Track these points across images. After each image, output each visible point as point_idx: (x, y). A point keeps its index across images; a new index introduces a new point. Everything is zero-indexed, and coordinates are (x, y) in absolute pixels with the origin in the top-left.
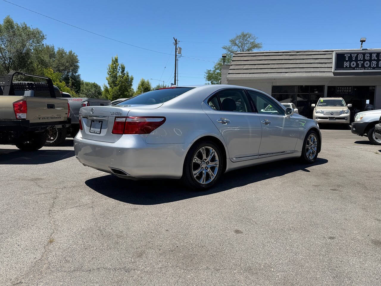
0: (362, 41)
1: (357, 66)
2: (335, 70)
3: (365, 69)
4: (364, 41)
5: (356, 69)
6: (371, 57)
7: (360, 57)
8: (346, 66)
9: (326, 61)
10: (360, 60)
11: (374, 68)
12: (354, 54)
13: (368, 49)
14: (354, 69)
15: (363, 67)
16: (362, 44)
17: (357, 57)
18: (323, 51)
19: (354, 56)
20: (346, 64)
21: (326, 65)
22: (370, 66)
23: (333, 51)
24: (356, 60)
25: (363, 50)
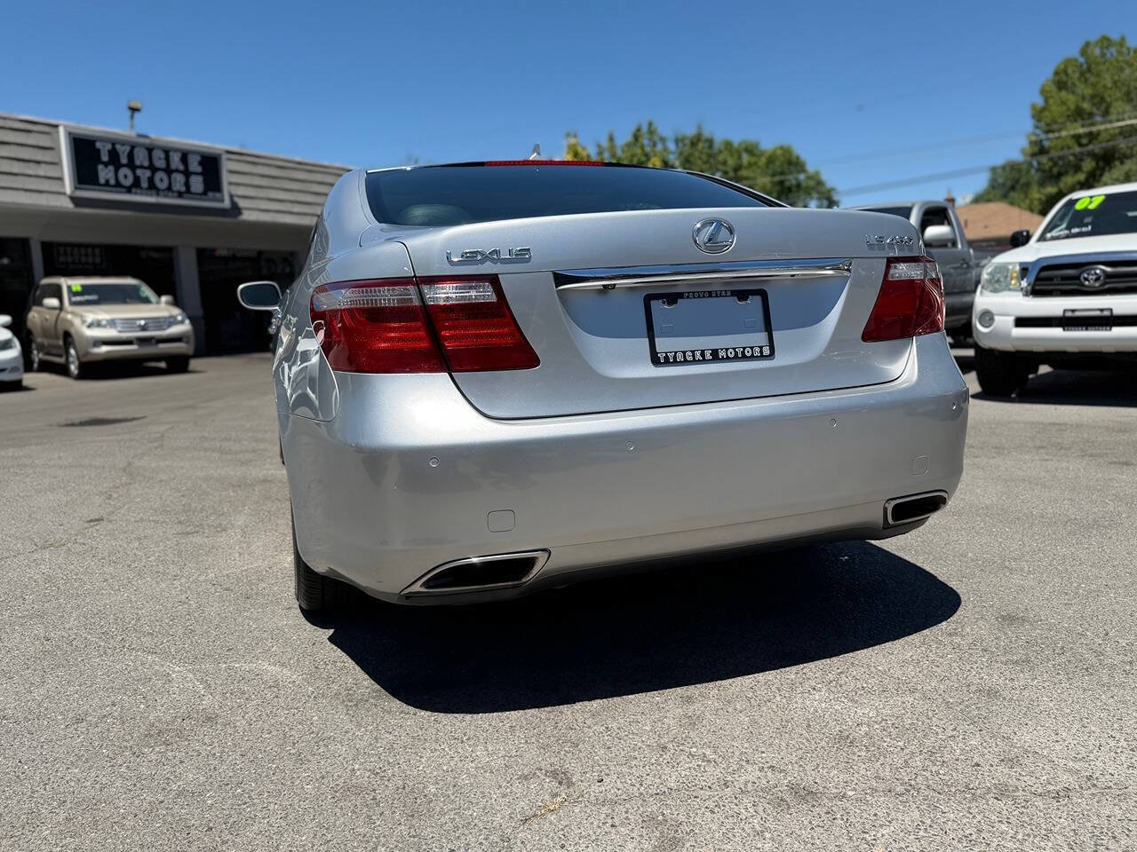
0: (134, 110)
1: (137, 183)
2: (76, 188)
3: (158, 195)
4: (138, 110)
5: (134, 190)
6: (167, 159)
7: (141, 158)
8: (107, 181)
9: (39, 155)
10: (142, 167)
11: (180, 195)
12: (123, 145)
13: (152, 136)
14: (129, 190)
15: (152, 186)
16: (132, 117)
17: (131, 156)
18: (21, 121)
19: (123, 152)
20: (105, 173)
21: (42, 170)
22: (169, 188)
23: (56, 126)
24: (132, 165)
25: (140, 136)
